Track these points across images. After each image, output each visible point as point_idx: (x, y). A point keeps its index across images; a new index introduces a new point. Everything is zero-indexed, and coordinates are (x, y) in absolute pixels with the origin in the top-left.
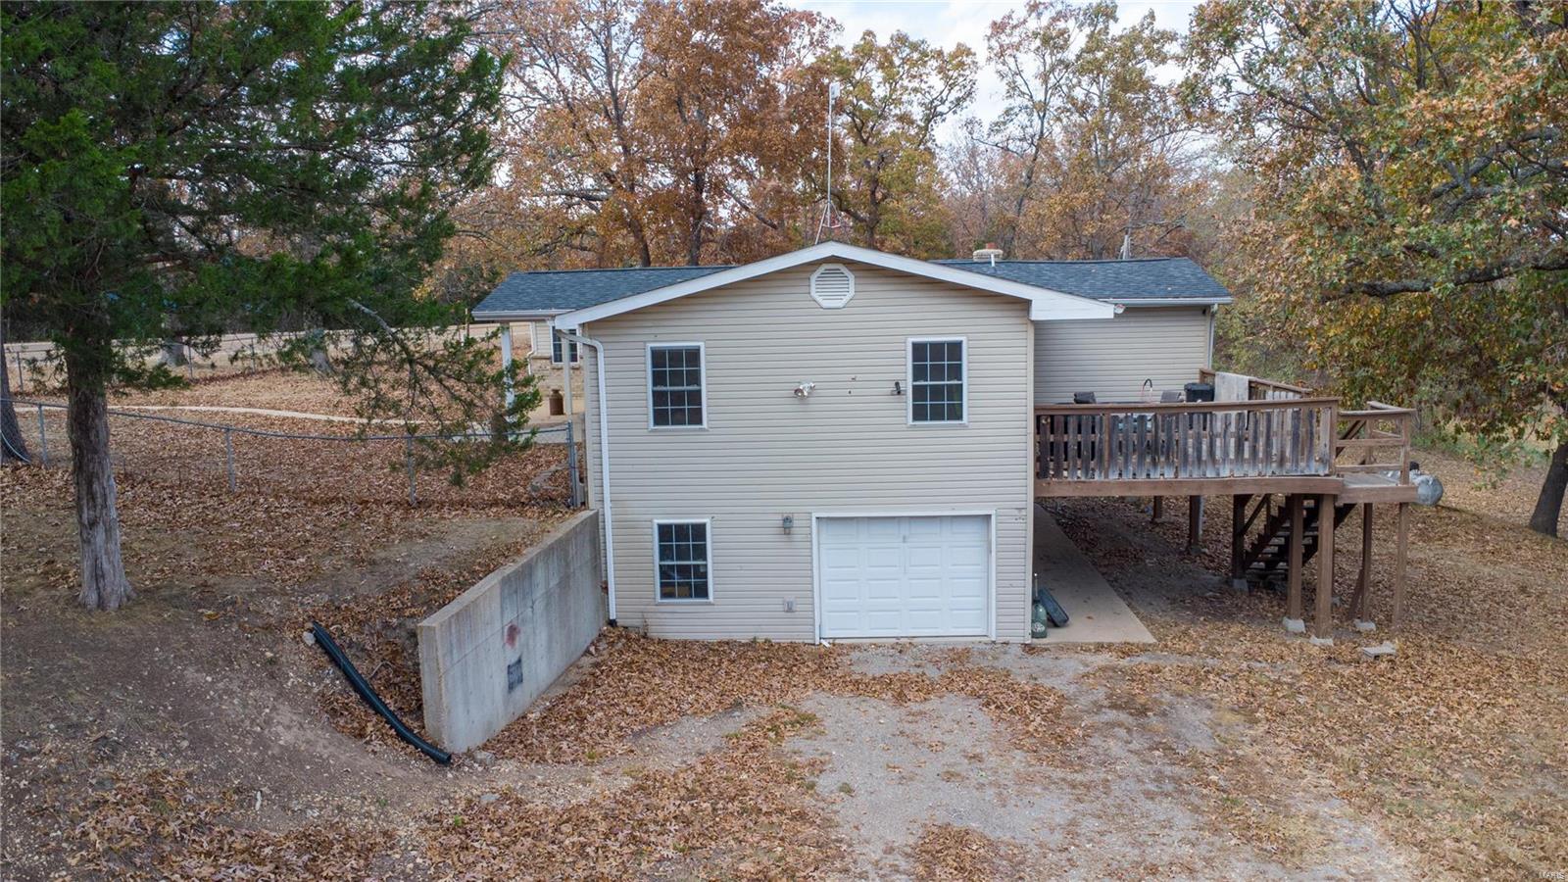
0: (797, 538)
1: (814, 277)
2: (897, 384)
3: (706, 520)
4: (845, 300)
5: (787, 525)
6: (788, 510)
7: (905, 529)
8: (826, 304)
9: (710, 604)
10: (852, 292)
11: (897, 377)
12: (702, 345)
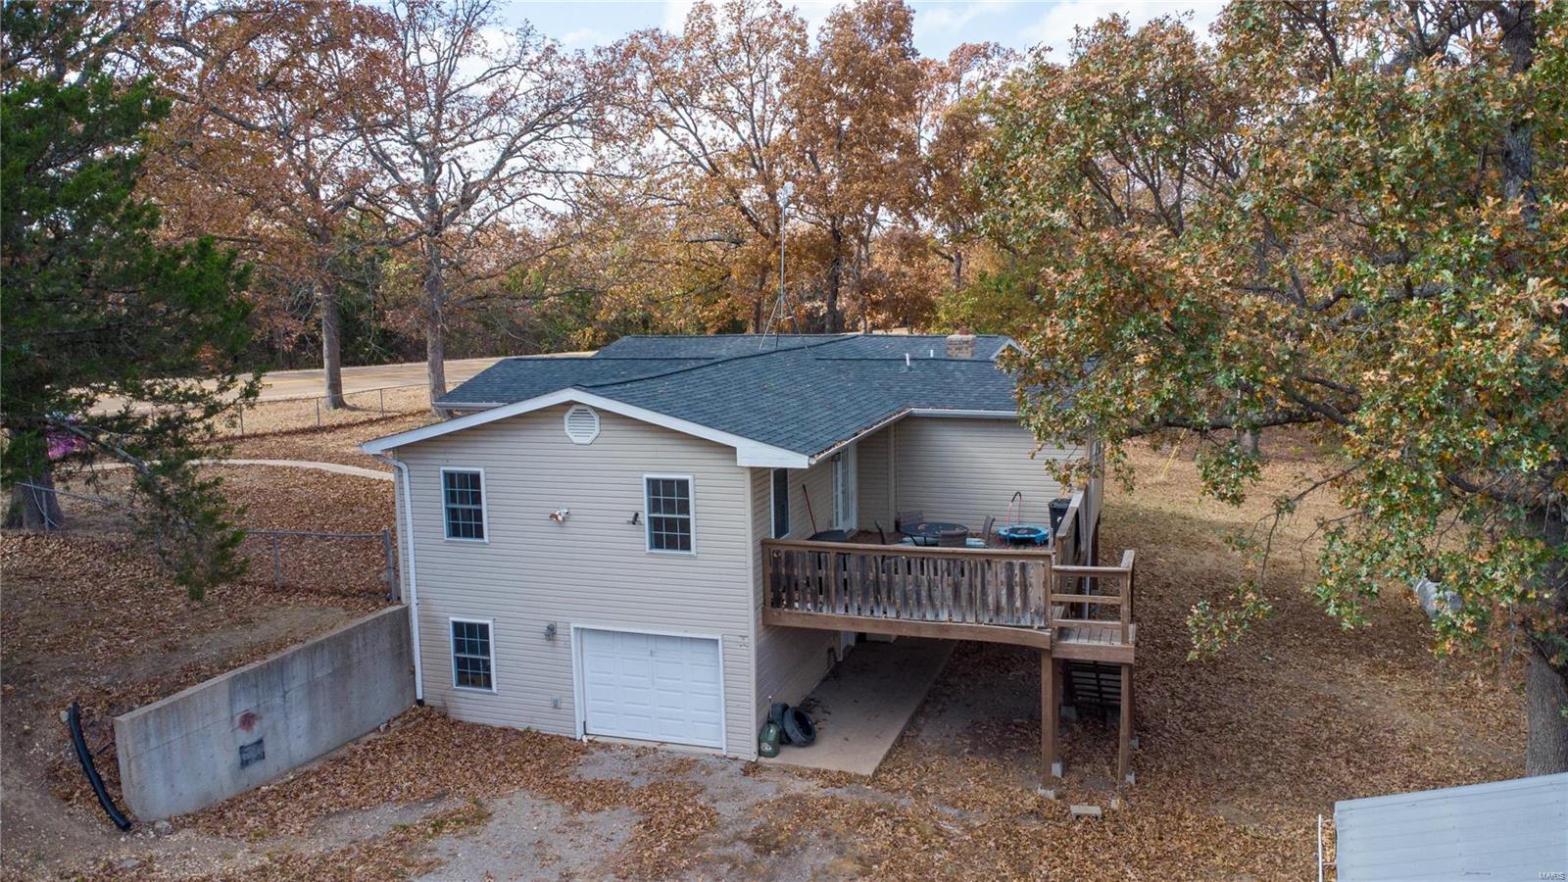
0: (561, 644)
1: (567, 416)
2: (637, 515)
3: (489, 622)
4: (593, 436)
5: (551, 632)
6: (553, 618)
7: (652, 645)
8: (576, 440)
9: (493, 694)
10: (597, 432)
11: (637, 508)
12: (482, 471)
